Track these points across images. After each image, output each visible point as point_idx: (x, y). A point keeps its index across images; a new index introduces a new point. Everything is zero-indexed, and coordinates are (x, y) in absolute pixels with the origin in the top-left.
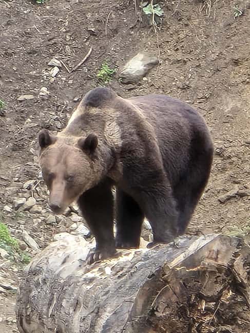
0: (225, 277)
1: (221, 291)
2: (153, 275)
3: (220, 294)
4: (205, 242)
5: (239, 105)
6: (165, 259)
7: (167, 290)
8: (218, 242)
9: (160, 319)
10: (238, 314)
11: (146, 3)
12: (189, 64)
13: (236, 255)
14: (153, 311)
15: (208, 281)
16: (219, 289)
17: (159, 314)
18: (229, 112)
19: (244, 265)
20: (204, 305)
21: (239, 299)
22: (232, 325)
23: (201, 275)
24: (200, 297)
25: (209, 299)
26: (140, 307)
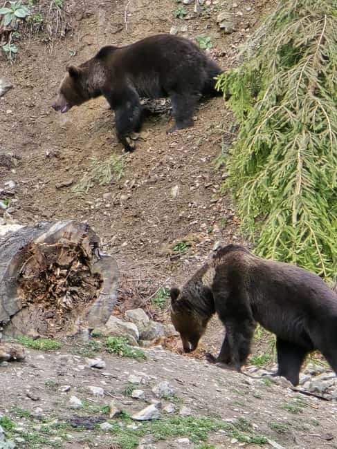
0: (75, 252)
1: (72, 262)
2: (23, 248)
3: (71, 264)
4: (62, 226)
5: (71, 121)
6: (31, 236)
7: (32, 259)
8: (71, 226)
9: (26, 280)
10: (83, 279)
11: (5, 43)
12: (35, 89)
13: (84, 236)
14: (21, 274)
15: (63, 254)
16: (70, 261)
17: (26, 277)
18: (63, 126)
19: (90, 244)
20: (58, 272)
21: (85, 268)
22: (78, 286)
23: (58, 249)
24: (56, 266)
25: (63, 268)
26: (12, 271)
